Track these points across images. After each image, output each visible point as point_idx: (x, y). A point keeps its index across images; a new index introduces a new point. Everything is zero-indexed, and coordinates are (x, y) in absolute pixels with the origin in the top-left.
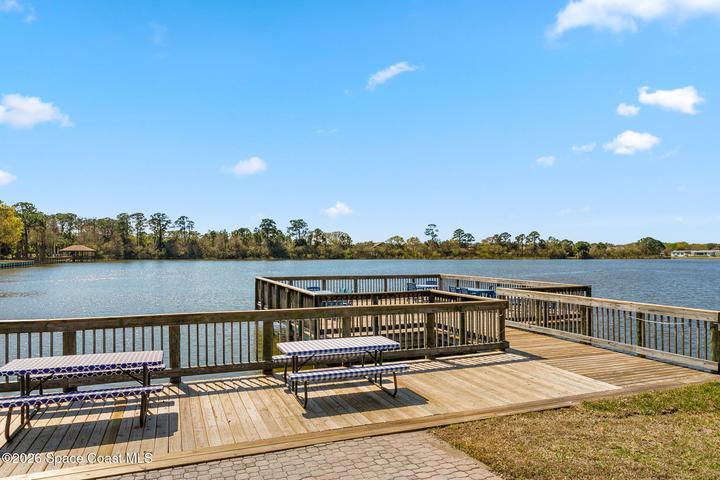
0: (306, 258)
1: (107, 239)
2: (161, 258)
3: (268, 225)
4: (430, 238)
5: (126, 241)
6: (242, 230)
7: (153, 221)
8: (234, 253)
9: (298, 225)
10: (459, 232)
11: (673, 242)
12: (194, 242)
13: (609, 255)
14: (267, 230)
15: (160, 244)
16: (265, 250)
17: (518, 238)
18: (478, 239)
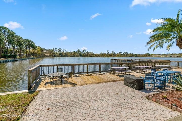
0: (86, 57)
1: (51, 53)
2: (60, 56)
3: (79, 51)
4: (108, 53)
5: (54, 53)
6: (74, 51)
7: (58, 50)
8: (73, 56)
9: (84, 50)
10: (113, 52)
11: (152, 54)
12: (66, 54)
13: (140, 56)
14: (79, 52)
15: (60, 54)
16: (78, 55)
17: (123, 53)
18: (116, 53)
